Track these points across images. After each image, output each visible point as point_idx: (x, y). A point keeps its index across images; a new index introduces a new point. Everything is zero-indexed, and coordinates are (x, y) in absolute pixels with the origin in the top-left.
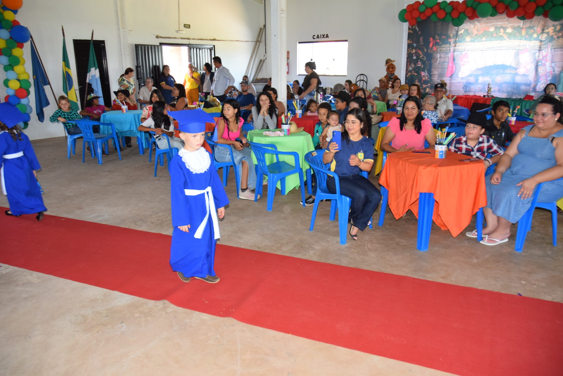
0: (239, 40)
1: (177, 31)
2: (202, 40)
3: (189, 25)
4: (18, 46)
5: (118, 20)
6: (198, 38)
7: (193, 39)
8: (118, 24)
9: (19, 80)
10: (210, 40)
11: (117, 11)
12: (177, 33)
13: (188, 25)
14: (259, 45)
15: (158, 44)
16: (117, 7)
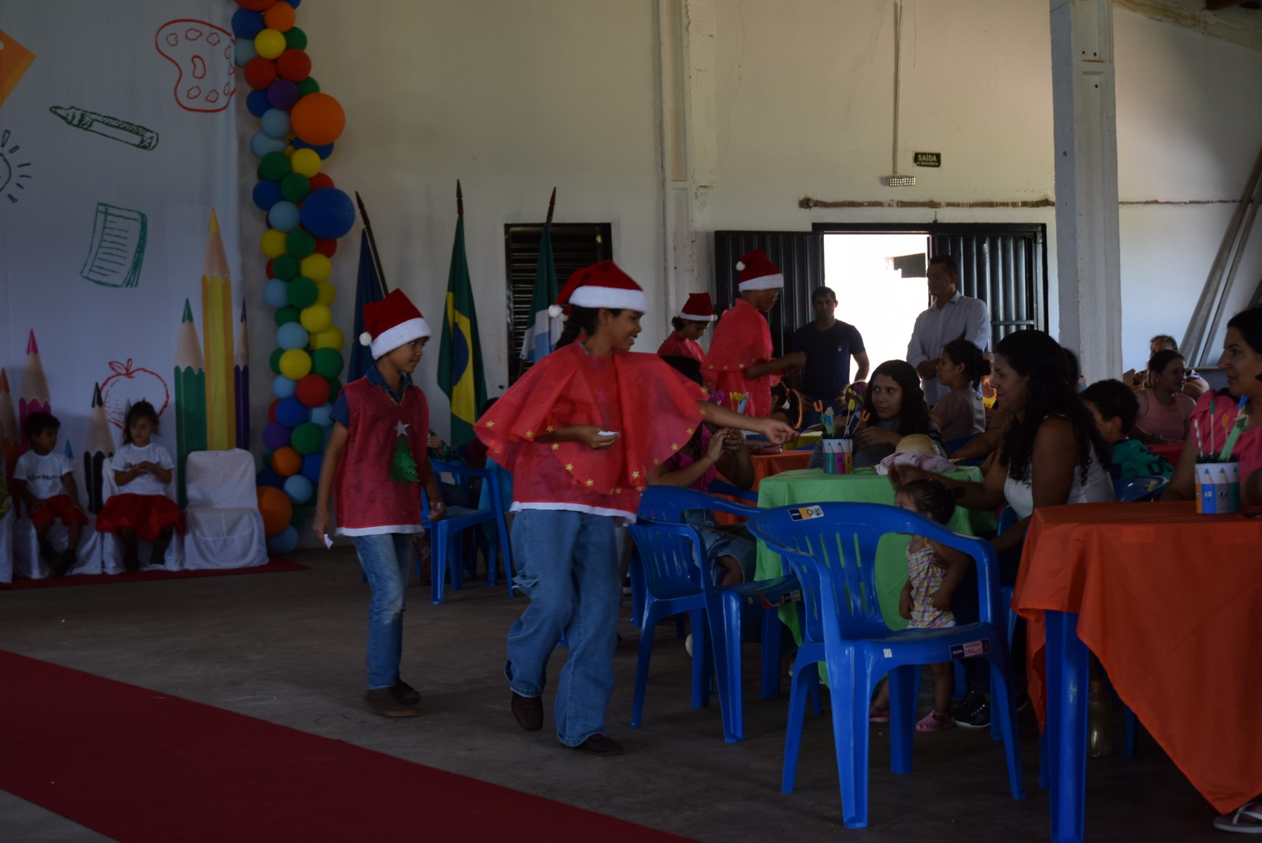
0: (1160, 200)
1: (886, 181)
2: (990, 205)
3: (938, 156)
4: (318, 250)
5: (662, 154)
6: (972, 201)
7: (949, 205)
8: (662, 166)
9: (309, 349)
10: (1025, 204)
11: (661, 124)
12: (887, 187)
13: (932, 154)
14: (1253, 215)
15: (809, 228)
16: (661, 111)
